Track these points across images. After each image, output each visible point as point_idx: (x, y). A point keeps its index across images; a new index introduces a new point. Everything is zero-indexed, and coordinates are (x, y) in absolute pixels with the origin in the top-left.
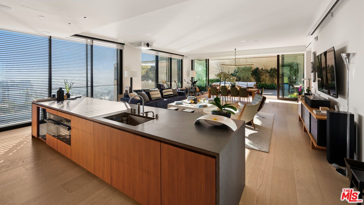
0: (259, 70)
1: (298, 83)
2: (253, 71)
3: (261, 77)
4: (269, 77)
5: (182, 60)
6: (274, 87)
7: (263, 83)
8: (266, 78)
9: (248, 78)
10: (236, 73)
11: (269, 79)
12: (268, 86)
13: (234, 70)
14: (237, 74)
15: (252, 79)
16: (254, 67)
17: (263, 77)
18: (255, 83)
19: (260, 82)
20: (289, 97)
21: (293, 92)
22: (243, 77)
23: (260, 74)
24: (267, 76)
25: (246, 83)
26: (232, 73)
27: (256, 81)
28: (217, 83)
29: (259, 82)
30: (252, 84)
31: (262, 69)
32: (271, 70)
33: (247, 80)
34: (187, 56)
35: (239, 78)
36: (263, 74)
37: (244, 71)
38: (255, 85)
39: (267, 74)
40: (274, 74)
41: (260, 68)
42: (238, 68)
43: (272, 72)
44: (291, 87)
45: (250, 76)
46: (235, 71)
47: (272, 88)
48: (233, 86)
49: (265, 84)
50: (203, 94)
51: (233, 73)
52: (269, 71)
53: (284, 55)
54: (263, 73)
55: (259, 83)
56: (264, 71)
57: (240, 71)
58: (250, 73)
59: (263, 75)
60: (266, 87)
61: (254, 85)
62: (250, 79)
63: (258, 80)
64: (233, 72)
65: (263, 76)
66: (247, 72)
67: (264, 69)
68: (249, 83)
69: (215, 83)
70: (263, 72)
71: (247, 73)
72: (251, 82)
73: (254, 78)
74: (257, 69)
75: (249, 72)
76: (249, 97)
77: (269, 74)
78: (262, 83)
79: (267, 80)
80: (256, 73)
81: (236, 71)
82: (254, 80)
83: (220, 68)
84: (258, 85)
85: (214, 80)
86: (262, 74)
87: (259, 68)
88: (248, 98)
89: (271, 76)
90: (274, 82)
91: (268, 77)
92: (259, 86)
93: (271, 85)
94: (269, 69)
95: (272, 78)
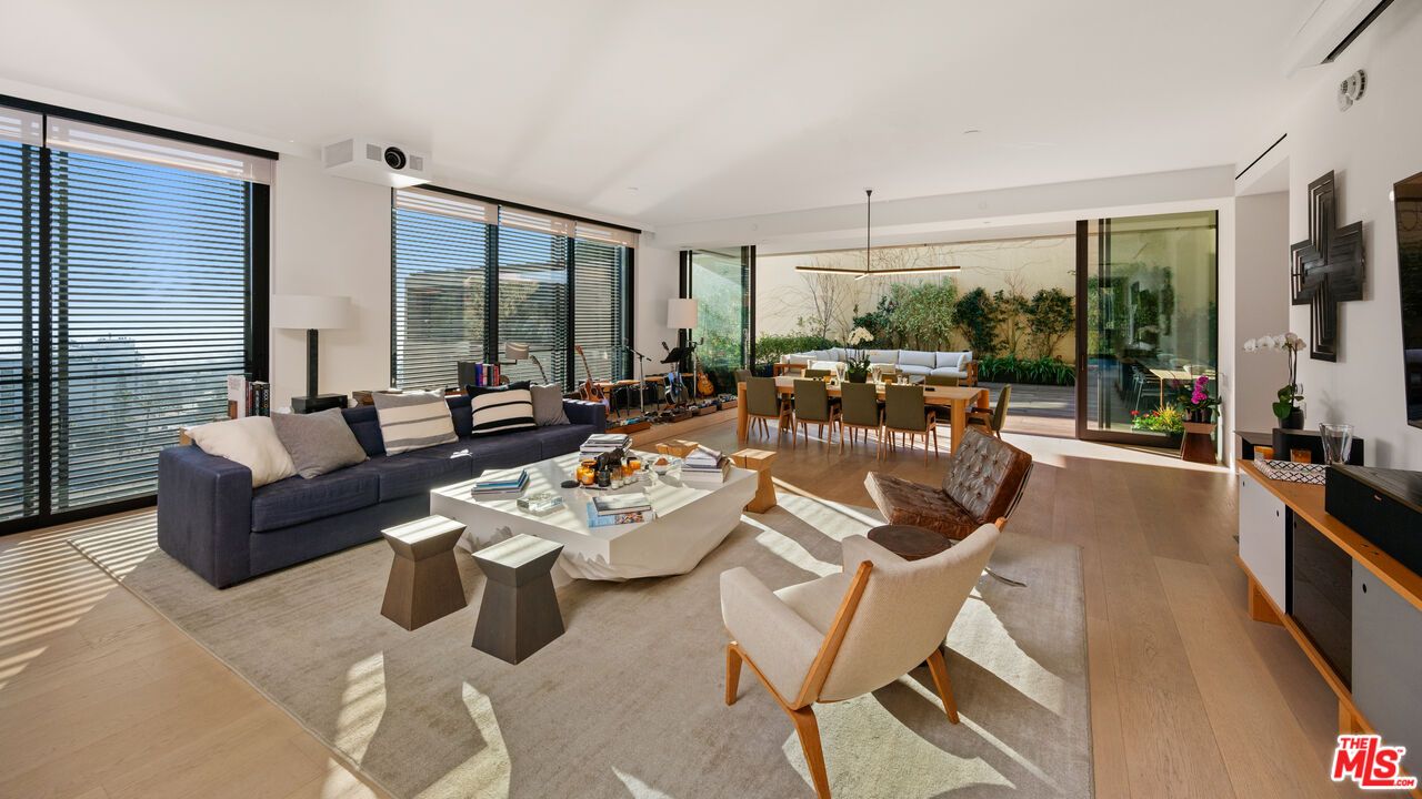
0: (987, 299)
1: (1169, 358)
2: (960, 304)
3: (996, 331)
4: (1029, 330)
5: (631, 252)
6: (1054, 375)
7: (1005, 354)
8: (1018, 333)
9: (940, 335)
10: (888, 311)
11: (1030, 337)
12: (1028, 369)
13: (881, 300)
14: (893, 317)
15: (957, 337)
16: (966, 287)
17: (1004, 331)
18: (969, 354)
19: (993, 349)
20: (1137, 426)
21: (1151, 406)
22: (918, 330)
23: (990, 316)
24: (1021, 325)
25: (927, 356)
26: (870, 314)
27: (974, 347)
28: (798, 355)
29: (986, 350)
30: (953, 361)
31: (1000, 296)
32: (1040, 298)
33: (936, 341)
34: (653, 234)
35: (899, 333)
36: (1005, 316)
37: (921, 303)
38: (967, 365)
39: (1023, 319)
40: (1051, 315)
41: (991, 292)
42: (897, 290)
43: (1044, 306)
44: (1139, 378)
45: (949, 323)
46: (883, 303)
47: (1044, 378)
48: (858, 375)
49: (1015, 360)
50: (719, 408)
51: (877, 311)
52: (1030, 304)
53: (1109, 221)
54: (1002, 312)
55: (988, 355)
56: (1007, 302)
57: (902, 302)
58: (947, 312)
59: (1004, 320)
60: (1019, 375)
61: (966, 367)
62: (946, 339)
63: (982, 340)
64: (873, 310)
65: (1004, 326)
66: (934, 308)
67: (1006, 295)
68: (942, 356)
69: (788, 357)
70: (1003, 306)
71: (935, 314)
72: (953, 351)
73: (965, 334)
74: (979, 293)
75: (943, 308)
76: (934, 430)
77: (1031, 317)
78: (998, 357)
79: (1020, 341)
80: (974, 314)
81: (887, 303)
82: (965, 344)
83: (819, 292)
84: (980, 365)
85: (790, 342)
86: (1001, 317)
87: (987, 292)
88: (931, 433)
89: (1041, 325)
90: (1050, 351)
91: (1024, 328)
92: (987, 366)
93: (1038, 366)
94: (1029, 295)
95: (1042, 336)
